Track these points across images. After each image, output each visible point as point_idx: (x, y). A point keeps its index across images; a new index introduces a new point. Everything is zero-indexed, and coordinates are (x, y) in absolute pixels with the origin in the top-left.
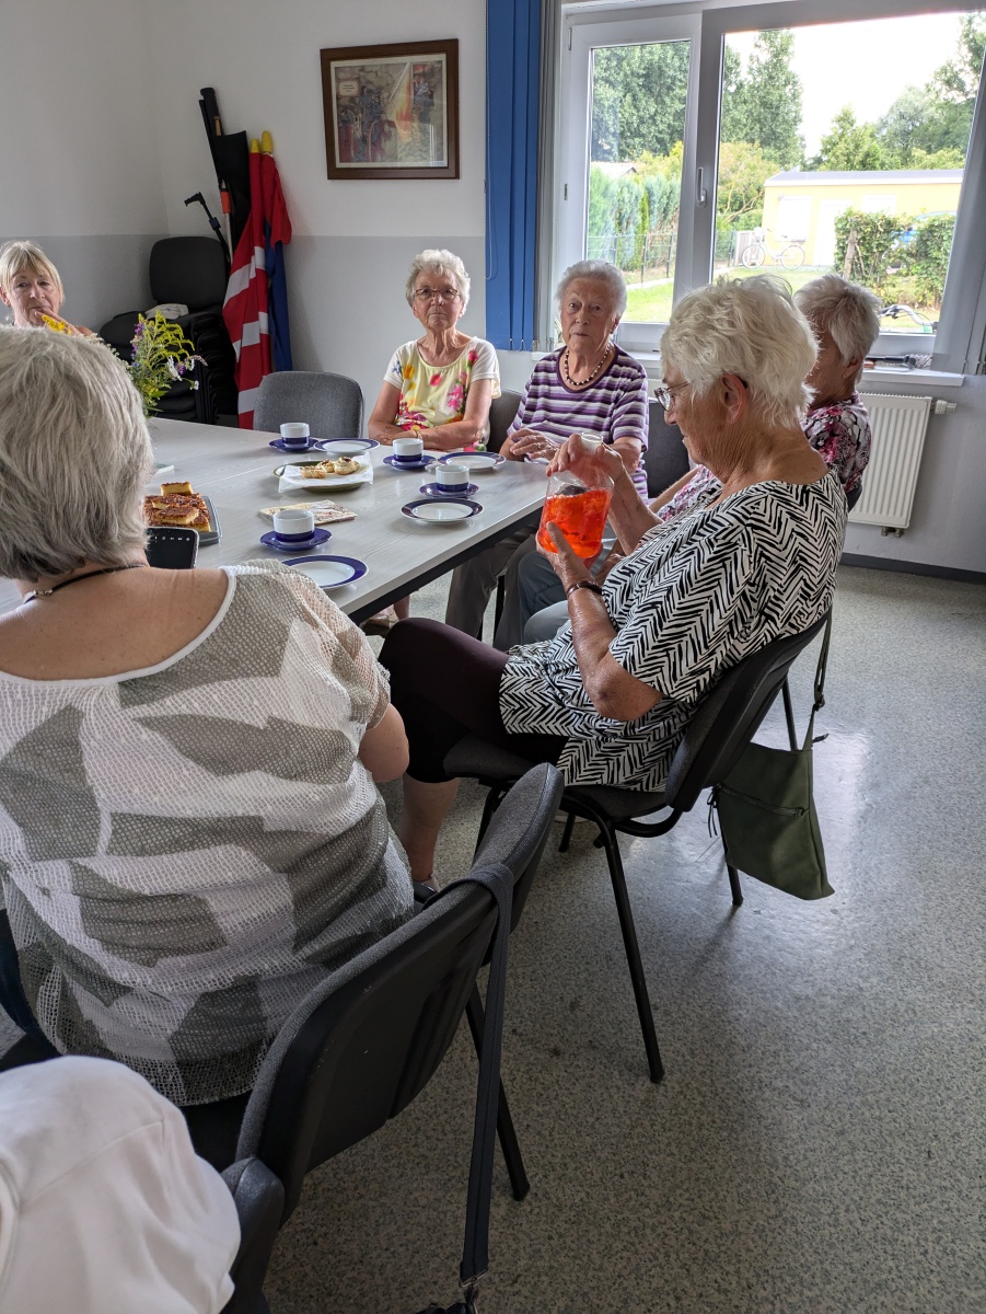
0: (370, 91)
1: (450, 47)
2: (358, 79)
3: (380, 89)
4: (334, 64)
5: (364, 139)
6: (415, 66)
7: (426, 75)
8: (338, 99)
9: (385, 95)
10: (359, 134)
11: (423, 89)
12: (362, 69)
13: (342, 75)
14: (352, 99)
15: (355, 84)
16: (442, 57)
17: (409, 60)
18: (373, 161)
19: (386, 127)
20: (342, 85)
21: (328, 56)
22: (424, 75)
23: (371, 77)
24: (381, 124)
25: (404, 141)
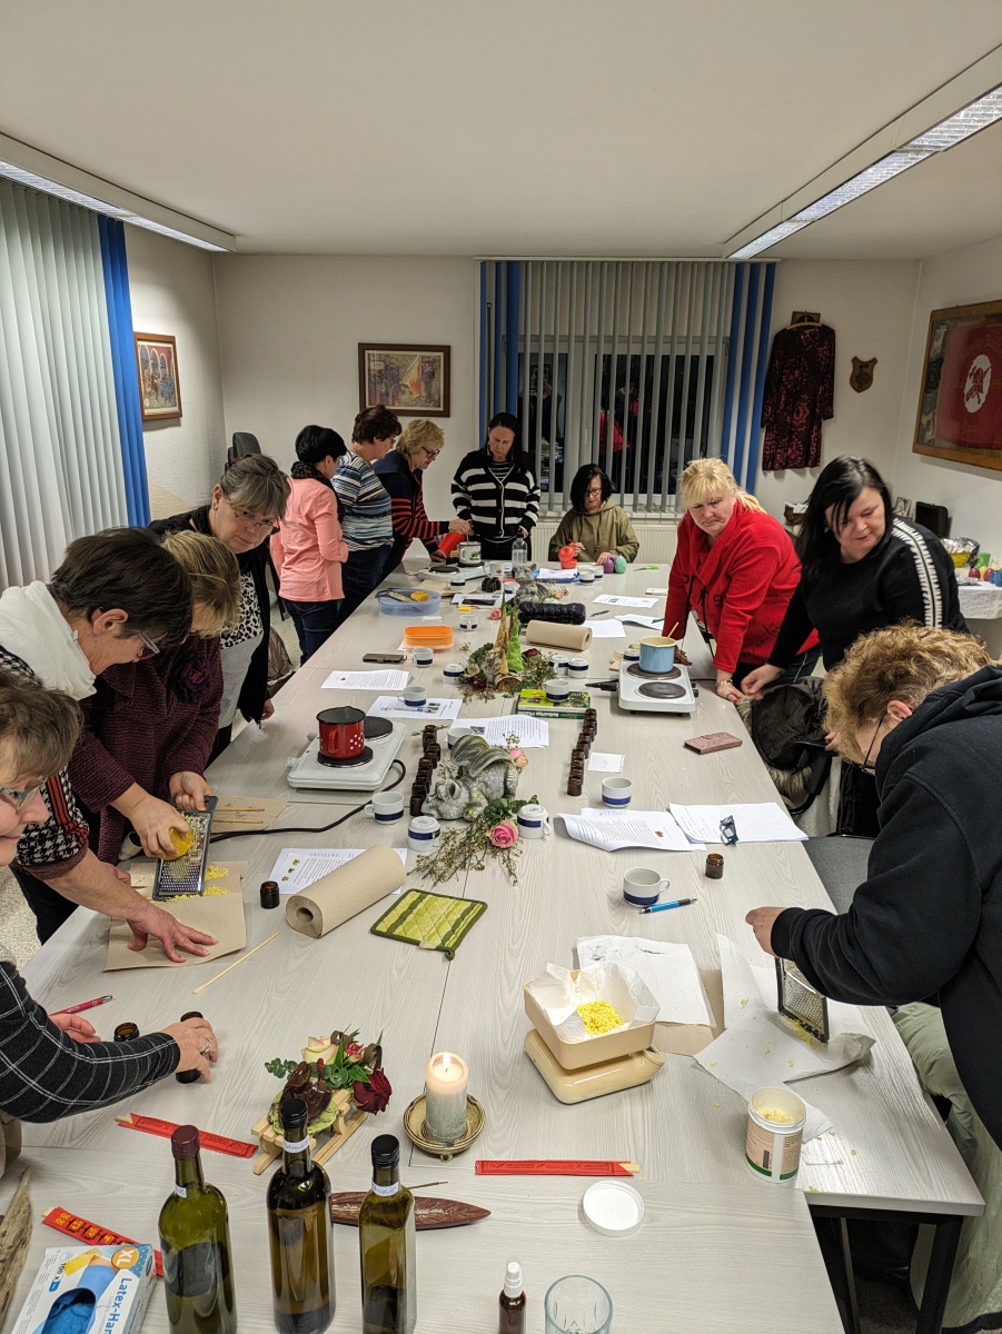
0: (391, 368)
1: (446, 350)
2: (385, 361)
3: (399, 367)
4: (367, 352)
5: (387, 393)
6: (423, 357)
7: (433, 362)
8: (369, 370)
9: (402, 370)
10: (383, 390)
11: (428, 369)
12: (387, 356)
13: (373, 358)
14: (380, 371)
15: (382, 364)
16: (442, 354)
17: (419, 354)
19: (403, 388)
20: (372, 364)
21: (363, 348)
22: (429, 362)
23: (393, 361)
24: (400, 386)
25: (415, 396)
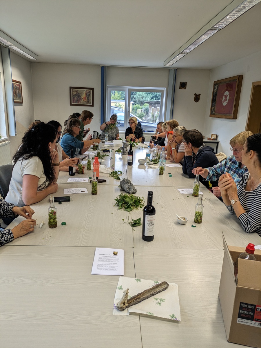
0: (78, 93)
1: (93, 89)
2: (76, 92)
3: (80, 94)
4: (72, 89)
5: (77, 100)
6: (87, 91)
7: (89, 92)
8: (72, 94)
9: (81, 94)
11: (88, 94)
12: (77, 90)
13: (73, 91)
14: (75, 94)
16: (91, 90)
17: (85, 90)
18: (79, 103)
19: (81, 99)
20: (73, 92)
21: (71, 88)
23: (79, 91)
25: (84, 101)
